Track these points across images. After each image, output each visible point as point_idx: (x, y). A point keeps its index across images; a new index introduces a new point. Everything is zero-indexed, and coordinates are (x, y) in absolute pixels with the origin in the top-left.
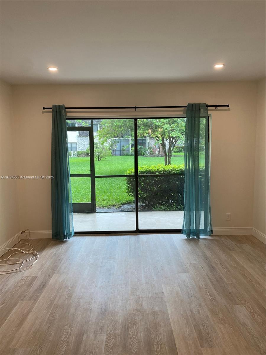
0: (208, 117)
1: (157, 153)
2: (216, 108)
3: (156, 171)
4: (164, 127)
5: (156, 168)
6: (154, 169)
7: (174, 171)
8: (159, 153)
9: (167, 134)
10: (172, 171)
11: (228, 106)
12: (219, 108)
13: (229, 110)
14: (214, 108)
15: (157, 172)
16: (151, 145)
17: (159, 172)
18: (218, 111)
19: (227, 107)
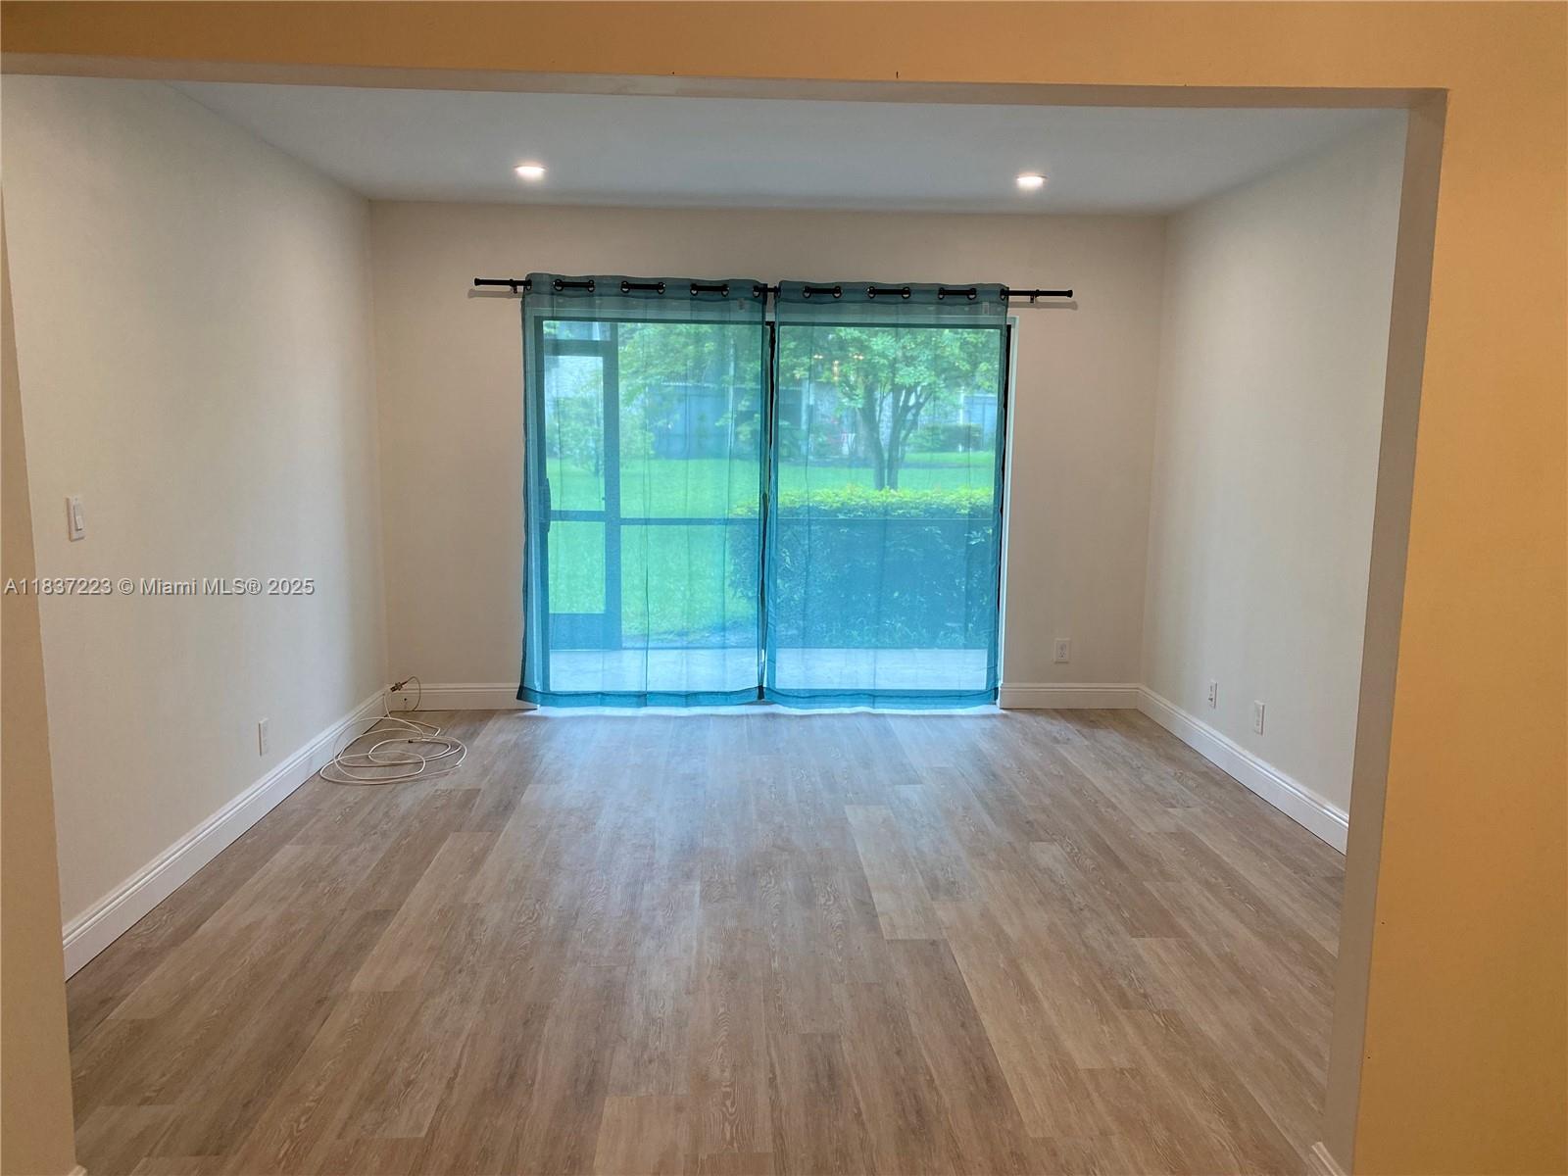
0: (1005, 329)
1: (845, 450)
2: (1032, 299)
3: (839, 510)
4: (875, 347)
5: (837, 499)
6: (830, 500)
7: (901, 508)
8: (853, 453)
9: (883, 375)
10: (894, 510)
11: (1069, 294)
12: (1040, 298)
13: (1074, 306)
14: (1027, 298)
15: (840, 512)
16: (823, 416)
17: (850, 511)
18: (1038, 308)
19: (1065, 299)
